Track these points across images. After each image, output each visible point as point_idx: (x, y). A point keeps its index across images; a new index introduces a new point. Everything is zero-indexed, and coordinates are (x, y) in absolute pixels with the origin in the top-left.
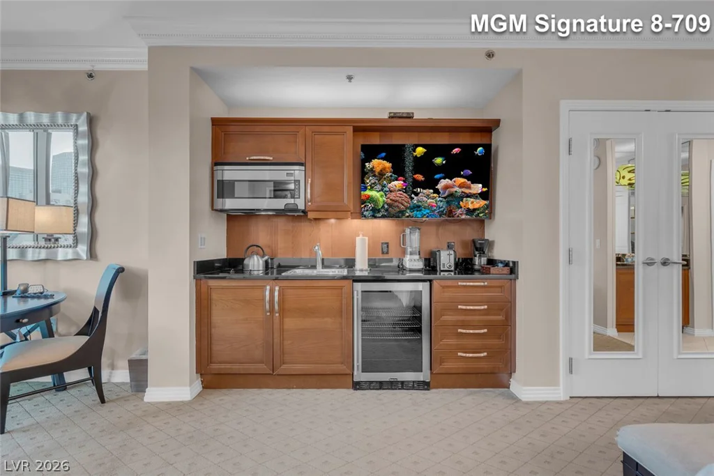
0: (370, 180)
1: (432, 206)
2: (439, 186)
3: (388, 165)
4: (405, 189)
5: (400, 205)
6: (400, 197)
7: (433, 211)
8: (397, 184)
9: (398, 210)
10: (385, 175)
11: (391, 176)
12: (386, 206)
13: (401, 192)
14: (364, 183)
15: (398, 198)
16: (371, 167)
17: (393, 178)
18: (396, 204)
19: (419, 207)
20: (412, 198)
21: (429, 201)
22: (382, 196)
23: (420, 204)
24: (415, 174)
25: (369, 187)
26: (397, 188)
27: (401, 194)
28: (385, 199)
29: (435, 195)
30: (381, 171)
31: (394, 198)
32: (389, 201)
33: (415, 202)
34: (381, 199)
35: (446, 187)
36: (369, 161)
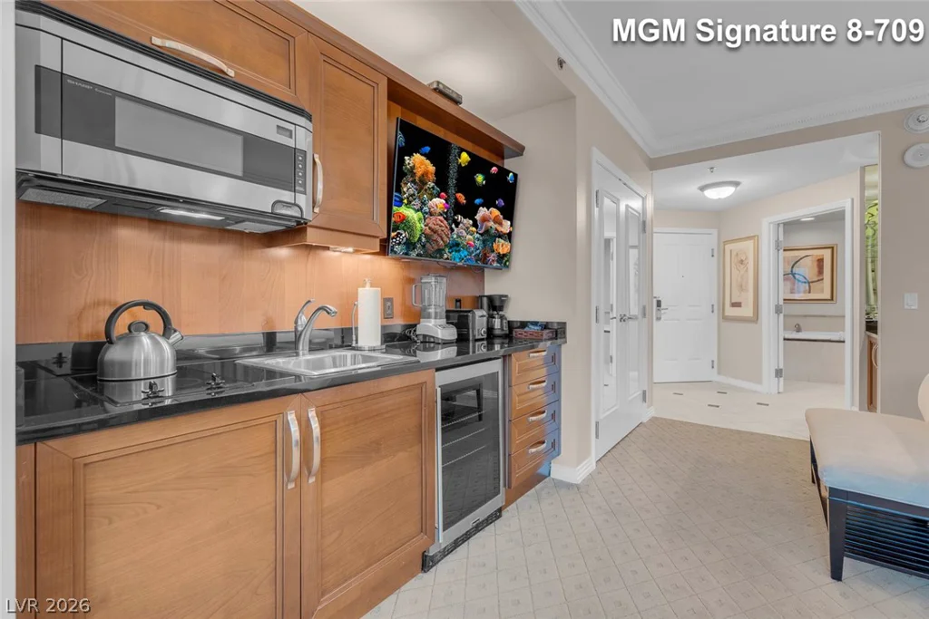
0: (408, 188)
1: (471, 245)
2: (478, 217)
3: (432, 168)
4: (446, 213)
5: (439, 240)
6: (441, 226)
7: (470, 254)
8: (438, 203)
9: (436, 247)
10: (426, 184)
11: (433, 188)
12: (424, 240)
13: (441, 218)
14: (400, 192)
15: (437, 227)
16: (411, 165)
17: (435, 192)
18: (435, 237)
19: (457, 245)
20: (452, 230)
21: (469, 237)
22: (420, 219)
23: (459, 240)
24: (457, 192)
25: (405, 201)
26: (439, 210)
27: (442, 221)
28: (423, 226)
29: (474, 229)
30: (423, 175)
31: (433, 226)
32: (428, 231)
33: (455, 236)
34: (418, 224)
35: (485, 220)
36: (410, 155)
